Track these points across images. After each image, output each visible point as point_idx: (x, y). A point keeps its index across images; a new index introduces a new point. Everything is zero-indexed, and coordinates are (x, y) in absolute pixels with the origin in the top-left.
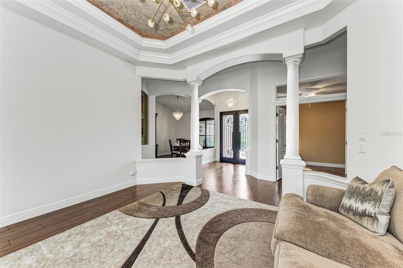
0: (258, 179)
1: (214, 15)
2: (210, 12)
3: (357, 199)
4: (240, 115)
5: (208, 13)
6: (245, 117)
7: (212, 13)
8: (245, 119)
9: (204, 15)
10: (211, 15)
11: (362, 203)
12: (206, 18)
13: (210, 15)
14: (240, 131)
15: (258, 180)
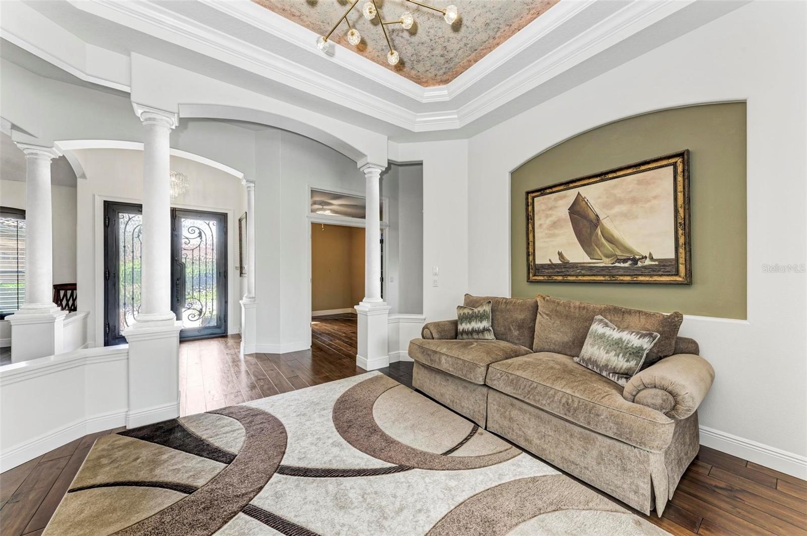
0: (281, 353)
1: (297, 23)
2: (298, 14)
3: (476, 321)
4: (183, 220)
5: (293, 10)
6: (198, 229)
7: (300, 16)
8: (197, 231)
9: (284, 5)
10: (293, 18)
11: (481, 322)
12: (281, 11)
13: (294, 15)
14: (184, 261)
15: (281, 356)
